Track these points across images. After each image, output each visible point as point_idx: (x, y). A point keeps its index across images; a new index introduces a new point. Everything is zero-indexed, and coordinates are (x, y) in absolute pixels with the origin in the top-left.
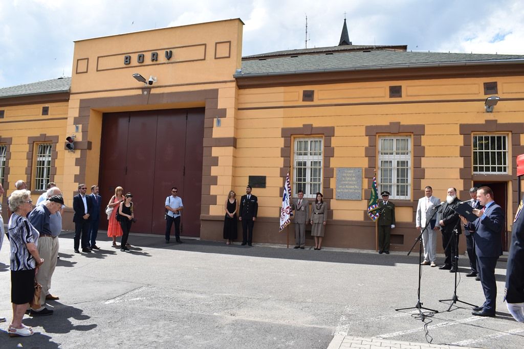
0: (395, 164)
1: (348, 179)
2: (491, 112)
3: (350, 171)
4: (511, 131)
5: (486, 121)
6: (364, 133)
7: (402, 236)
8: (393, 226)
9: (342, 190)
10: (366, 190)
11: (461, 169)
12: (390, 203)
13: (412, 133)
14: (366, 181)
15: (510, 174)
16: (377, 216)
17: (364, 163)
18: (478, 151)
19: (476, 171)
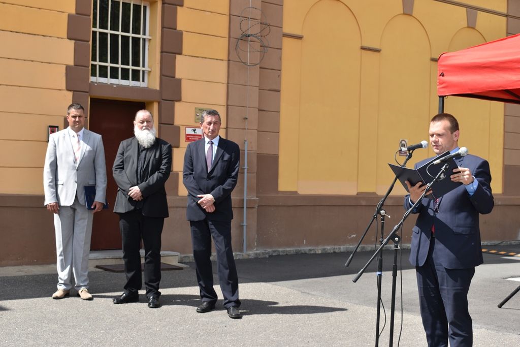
11: (68, 68)
15: (156, 86)
18: (98, 30)
19: (94, 74)
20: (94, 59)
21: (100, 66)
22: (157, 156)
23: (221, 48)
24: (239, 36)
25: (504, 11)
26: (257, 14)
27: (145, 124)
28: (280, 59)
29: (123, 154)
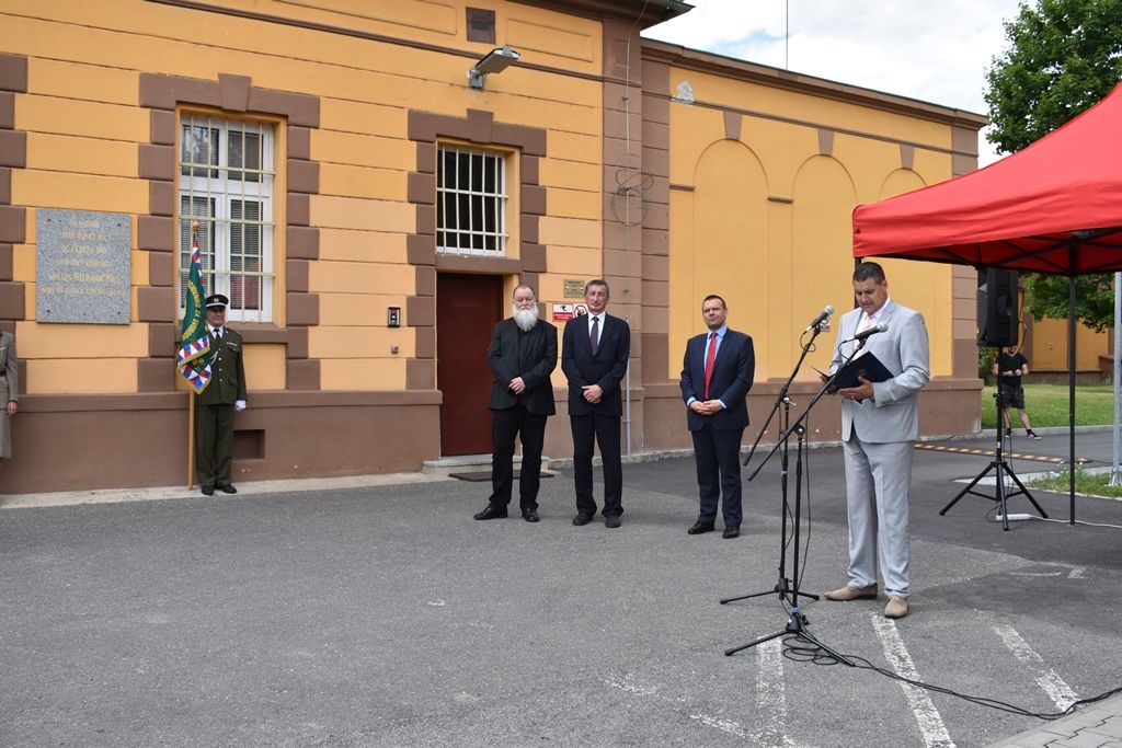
0: (223, 211)
1: (82, 249)
2: (480, 89)
3: (86, 224)
4: (520, 148)
5: (469, 111)
6: (134, 96)
7: (258, 435)
8: (241, 404)
9: (60, 290)
10: (142, 292)
11: (410, 237)
12: (231, 333)
13: (286, 117)
14: (143, 258)
15: (516, 256)
16: (206, 375)
17: (137, 198)
18: (444, 190)
19: (440, 243)
20: (440, 225)
21: (447, 233)
22: (542, 341)
23: (593, 205)
24: (615, 190)
25: (949, 147)
26: (637, 162)
27: (524, 302)
28: (667, 215)
29: (499, 338)
